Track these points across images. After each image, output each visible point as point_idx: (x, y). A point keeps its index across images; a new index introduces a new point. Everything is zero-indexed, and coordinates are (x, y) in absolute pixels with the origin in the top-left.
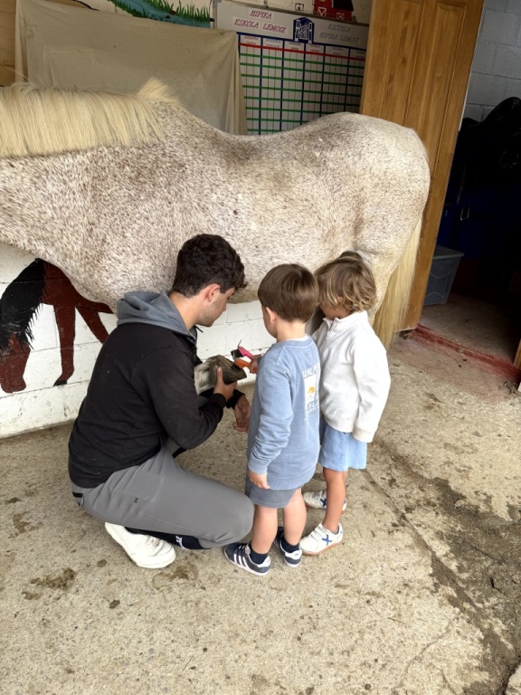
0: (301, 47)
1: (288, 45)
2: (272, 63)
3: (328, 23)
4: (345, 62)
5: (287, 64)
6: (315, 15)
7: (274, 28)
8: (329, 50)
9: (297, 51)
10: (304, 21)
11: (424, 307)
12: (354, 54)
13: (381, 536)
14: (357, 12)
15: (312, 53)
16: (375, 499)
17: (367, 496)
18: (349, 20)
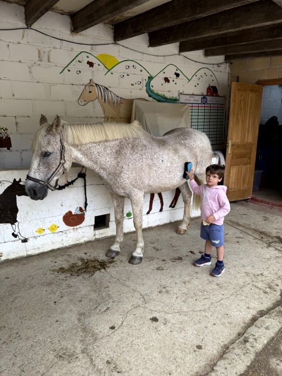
0: (203, 105)
1: (200, 105)
2: (195, 111)
3: (211, 97)
4: (217, 108)
5: (199, 111)
6: (207, 95)
7: (196, 101)
8: (212, 105)
9: (202, 107)
10: (204, 98)
12: (219, 106)
13: (265, 248)
14: (219, 93)
15: (207, 107)
16: (259, 241)
17: (256, 241)
18: (217, 96)
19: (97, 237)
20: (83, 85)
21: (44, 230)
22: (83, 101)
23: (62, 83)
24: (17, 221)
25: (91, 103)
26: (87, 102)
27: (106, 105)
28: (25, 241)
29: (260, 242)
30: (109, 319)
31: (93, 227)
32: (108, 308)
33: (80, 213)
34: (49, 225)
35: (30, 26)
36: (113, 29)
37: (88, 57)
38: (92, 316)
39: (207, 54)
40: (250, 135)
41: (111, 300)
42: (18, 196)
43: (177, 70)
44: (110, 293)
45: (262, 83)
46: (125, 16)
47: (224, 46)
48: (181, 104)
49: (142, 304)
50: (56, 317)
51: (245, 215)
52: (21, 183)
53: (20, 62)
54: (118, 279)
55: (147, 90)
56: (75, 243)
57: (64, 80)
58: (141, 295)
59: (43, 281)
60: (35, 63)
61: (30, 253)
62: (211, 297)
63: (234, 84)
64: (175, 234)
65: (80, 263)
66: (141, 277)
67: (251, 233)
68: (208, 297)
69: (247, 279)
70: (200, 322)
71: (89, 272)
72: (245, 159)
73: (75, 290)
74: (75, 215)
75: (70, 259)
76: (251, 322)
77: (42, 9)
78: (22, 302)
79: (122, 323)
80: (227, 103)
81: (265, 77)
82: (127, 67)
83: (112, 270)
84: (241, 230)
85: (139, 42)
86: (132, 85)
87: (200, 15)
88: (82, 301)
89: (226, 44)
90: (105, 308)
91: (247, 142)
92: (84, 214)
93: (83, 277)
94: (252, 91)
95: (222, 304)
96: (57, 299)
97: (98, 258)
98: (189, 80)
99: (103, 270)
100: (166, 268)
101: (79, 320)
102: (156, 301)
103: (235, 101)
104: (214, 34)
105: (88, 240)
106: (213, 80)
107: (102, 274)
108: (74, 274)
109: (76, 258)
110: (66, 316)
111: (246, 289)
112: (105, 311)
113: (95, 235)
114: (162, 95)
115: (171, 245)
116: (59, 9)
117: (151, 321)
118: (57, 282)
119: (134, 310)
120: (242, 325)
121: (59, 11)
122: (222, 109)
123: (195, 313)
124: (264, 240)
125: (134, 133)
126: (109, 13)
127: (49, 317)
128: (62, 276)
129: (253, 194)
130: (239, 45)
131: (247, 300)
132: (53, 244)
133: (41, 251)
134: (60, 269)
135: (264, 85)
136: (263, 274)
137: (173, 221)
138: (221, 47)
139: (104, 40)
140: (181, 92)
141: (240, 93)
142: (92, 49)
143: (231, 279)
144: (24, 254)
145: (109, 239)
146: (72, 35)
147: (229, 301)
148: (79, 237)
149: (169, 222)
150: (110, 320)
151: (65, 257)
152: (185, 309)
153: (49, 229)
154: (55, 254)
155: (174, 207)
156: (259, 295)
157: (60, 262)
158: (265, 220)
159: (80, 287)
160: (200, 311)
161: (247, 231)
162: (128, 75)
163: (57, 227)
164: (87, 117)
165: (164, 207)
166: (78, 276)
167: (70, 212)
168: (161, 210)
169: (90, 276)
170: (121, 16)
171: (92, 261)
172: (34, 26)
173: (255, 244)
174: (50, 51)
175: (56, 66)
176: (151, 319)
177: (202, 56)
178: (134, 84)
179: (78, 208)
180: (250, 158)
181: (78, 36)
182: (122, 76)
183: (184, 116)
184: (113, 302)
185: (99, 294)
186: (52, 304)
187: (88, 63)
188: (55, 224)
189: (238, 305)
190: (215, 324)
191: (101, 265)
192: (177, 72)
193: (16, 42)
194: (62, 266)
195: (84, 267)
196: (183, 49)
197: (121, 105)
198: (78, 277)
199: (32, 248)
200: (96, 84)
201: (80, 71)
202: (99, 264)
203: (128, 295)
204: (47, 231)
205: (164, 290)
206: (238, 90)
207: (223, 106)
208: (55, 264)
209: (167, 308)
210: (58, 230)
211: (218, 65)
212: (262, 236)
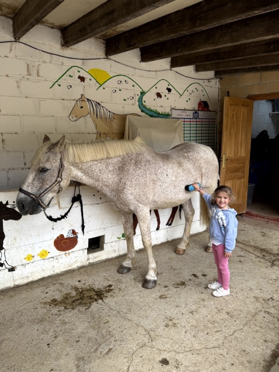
0: (195, 120)
1: (192, 120)
2: (187, 126)
3: (202, 112)
4: (208, 123)
5: (191, 126)
6: (199, 110)
7: (187, 116)
8: (203, 120)
9: (194, 122)
10: (196, 113)
11: (247, 205)
12: (211, 120)
13: (269, 267)
14: (210, 108)
15: (198, 122)
16: (261, 260)
17: (258, 259)
18: (208, 110)
19: (91, 261)
20: (74, 100)
21: (33, 256)
22: (74, 116)
23: (52, 98)
24: (3, 248)
25: (82, 119)
26: (78, 118)
27: (98, 121)
28: (12, 269)
29: (263, 261)
30: (112, 364)
31: (87, 250)
32: (110, 350)
33: (73, 236)
34: (39, 251)
35: (19, 39)
36: (104, 44)
37: (79, 72)
38: (93, 361)
39: (197, 70)
40: (243, 150)
41: (113, 339)
42: (5, 220)
43: (169, 85)
44: (110, 329)
45: (253, 98)
46: (118, 30)
47: (217, 61)
48: (174, 119)
49: (149, 342)
50: (50, 364)
51: (242, 230)
52: (8, 206)
53: (7, 76)
54: (119, 312)
55: (139, 106)
56: (67, 270)
57: (54, 95)
58: (146, 330)
59: (33, 318)
60: (23, 77)
61: (17, 283)
62: (224, 329)
63: (226, 99)
64: (174, 255)
65: (74, 293)
66: (143, 308)
67: (252, 251)
68: (219, 329)
69: (258, 305)
70: (216, 362)
71: (85, 304)
72: (239, 174)
73: (70, 327)
74: (67, 239)
75: (63, 289)
76: (272, 359)
77: (32, 20)
78: (10, 346)
79: (128, 369)
80: (218, 117)
81: (256, 92)
82: (119, 82)
83: (110, 300)
84: (241, 248)
85: (131, 57)
86: (125, 100)
87: (200, 28)
88: (79, 341)
89: (220, 59)
90: (107, 350)
91: (240, 157)
92: (77, 237)
93: (79, 310)
94: (243, 105)
95: (236, 337)
96: (50, 341)
97: (93, 286)
98: (181, 96)
99: (100, 301)
100: (169, 296)
101: (78, 366)
102: (164, 338)
103: (228, 116)
104: (210, 48)
105: (81, 265)
106: (204, 95)
107: (100, 306)
108: (68, 306)
109: (70, 287)
110: (62, 362)
111: (259, 318)
112: (107, 353)
113: (88, 259)
114: (155, 110)
115: (172, 267)
116: (49, 22)
117: (161, 364)
118: (49, 318)
119: (140, 350)
120: (263, 363)
121: (49, 25)
122: (213, 123)
123: (209, 351)
124: (266, 258)
125: (137, 148)
126: (104, 26)
127: (42, 364)
128: (55, 310)
129: (247, 208)
130: (234, 60)
131: (263, 331)
132: (44, 271)
133: (30, 280)
134: (52, 300)
135: (254, 100)
136: (274, 298)
137: (170, 239)
138: (214, 62)
139: (96, 54)
140: (173, 107)
141: (233, 108)
142: (83, 63)
143: (241, 306)
144: (11, 284)
145: (104, 263)
146: (63, 49)
147: (243, 333)
148: (72, 262)
149: (166, 241)
150: (113, 366)
151: (57, 286)
152: (197, 346)
153: (38, 255)
154: (45, 283)
155: (170, 225)
156: (274, 324)
157: (52, 293)
158: (264, 236)
159: (77, 323)
160: (214, 347)
161: (248, 248)
162: (120, 90)
163: (47, 252)
164: (79, 133)
165: (160, 225)
166: (73, 309)
167: (62, 236)
168: (158, 229)
169: (86, 309)
170: (114, 30)
171: (88, 290)
172: (24, 39)
173: (259, 263)
174: (39, 65)
175: (46, 80)
176: (160, 362)
177: (193, 71)
178: (127, 100)
179: (70, 230)
180: (243, 172)
181: (69, 50)
182: (114, 91)
183: (178, 131)
184: (115, 341)
185: (98, 332)
186: (46, 347)
187: (80, 77)
188: (45, 249)
189: (254, 338)
190: (233, 364)
191: (97, 295)
192: (169, 87)
193: (3, 56)
194: (54, 298)
195: (79, 297)
196: (174, 64)
197: (113, 120)
198: (73, 311)
199: (20, 277)
200: (88, 99)
201: (71, 86)
202: (95, 293)
203: (132, 331)
204: (37, 258)
205: (170, 323)
206: (230, 104)
207: (214, 120)
208: (45, 295)
209: (177, 346)
210: (49, 255)
211: (209, 80)
212: (264, 254)
